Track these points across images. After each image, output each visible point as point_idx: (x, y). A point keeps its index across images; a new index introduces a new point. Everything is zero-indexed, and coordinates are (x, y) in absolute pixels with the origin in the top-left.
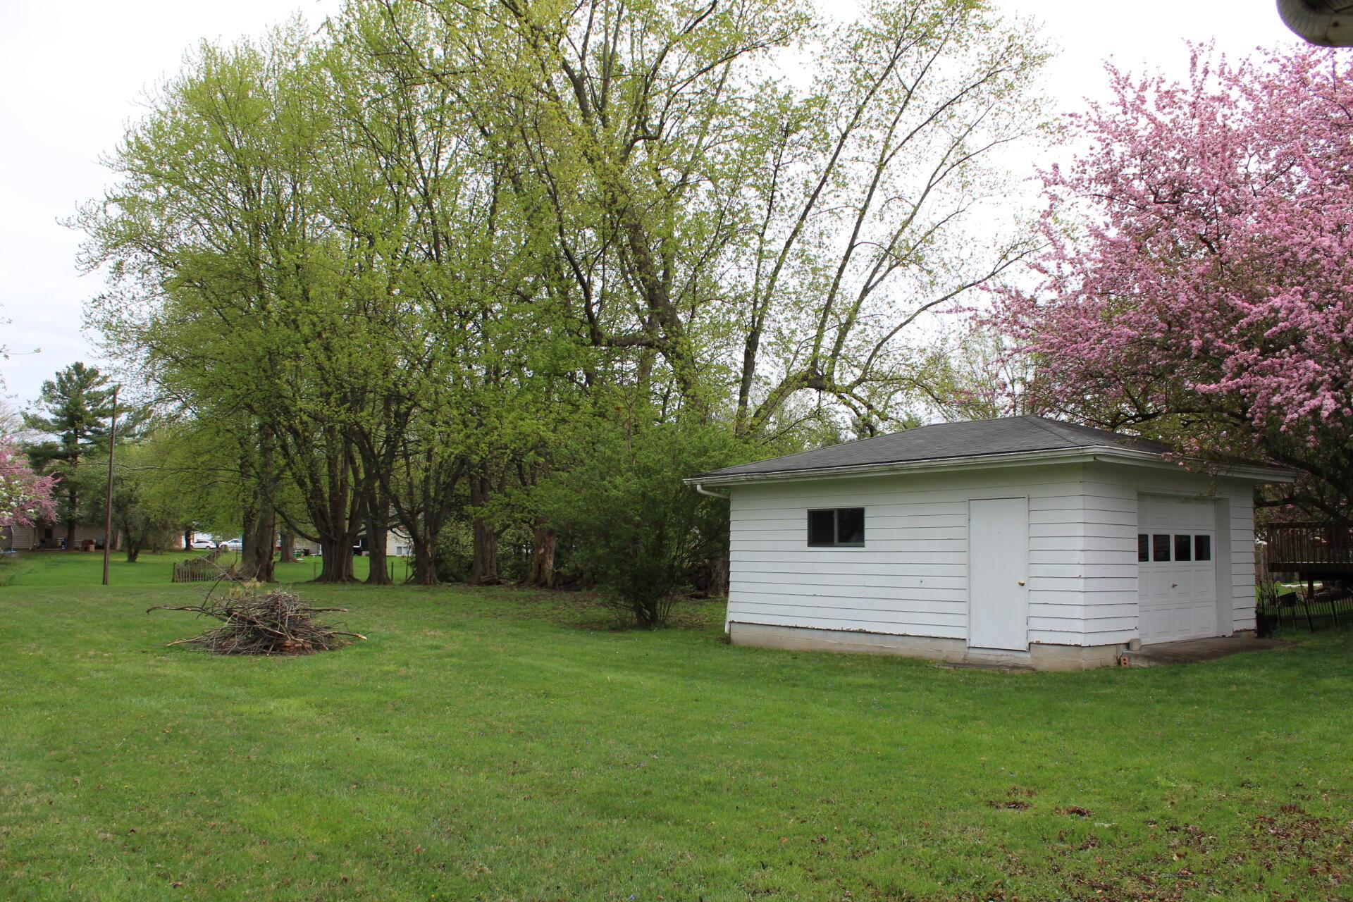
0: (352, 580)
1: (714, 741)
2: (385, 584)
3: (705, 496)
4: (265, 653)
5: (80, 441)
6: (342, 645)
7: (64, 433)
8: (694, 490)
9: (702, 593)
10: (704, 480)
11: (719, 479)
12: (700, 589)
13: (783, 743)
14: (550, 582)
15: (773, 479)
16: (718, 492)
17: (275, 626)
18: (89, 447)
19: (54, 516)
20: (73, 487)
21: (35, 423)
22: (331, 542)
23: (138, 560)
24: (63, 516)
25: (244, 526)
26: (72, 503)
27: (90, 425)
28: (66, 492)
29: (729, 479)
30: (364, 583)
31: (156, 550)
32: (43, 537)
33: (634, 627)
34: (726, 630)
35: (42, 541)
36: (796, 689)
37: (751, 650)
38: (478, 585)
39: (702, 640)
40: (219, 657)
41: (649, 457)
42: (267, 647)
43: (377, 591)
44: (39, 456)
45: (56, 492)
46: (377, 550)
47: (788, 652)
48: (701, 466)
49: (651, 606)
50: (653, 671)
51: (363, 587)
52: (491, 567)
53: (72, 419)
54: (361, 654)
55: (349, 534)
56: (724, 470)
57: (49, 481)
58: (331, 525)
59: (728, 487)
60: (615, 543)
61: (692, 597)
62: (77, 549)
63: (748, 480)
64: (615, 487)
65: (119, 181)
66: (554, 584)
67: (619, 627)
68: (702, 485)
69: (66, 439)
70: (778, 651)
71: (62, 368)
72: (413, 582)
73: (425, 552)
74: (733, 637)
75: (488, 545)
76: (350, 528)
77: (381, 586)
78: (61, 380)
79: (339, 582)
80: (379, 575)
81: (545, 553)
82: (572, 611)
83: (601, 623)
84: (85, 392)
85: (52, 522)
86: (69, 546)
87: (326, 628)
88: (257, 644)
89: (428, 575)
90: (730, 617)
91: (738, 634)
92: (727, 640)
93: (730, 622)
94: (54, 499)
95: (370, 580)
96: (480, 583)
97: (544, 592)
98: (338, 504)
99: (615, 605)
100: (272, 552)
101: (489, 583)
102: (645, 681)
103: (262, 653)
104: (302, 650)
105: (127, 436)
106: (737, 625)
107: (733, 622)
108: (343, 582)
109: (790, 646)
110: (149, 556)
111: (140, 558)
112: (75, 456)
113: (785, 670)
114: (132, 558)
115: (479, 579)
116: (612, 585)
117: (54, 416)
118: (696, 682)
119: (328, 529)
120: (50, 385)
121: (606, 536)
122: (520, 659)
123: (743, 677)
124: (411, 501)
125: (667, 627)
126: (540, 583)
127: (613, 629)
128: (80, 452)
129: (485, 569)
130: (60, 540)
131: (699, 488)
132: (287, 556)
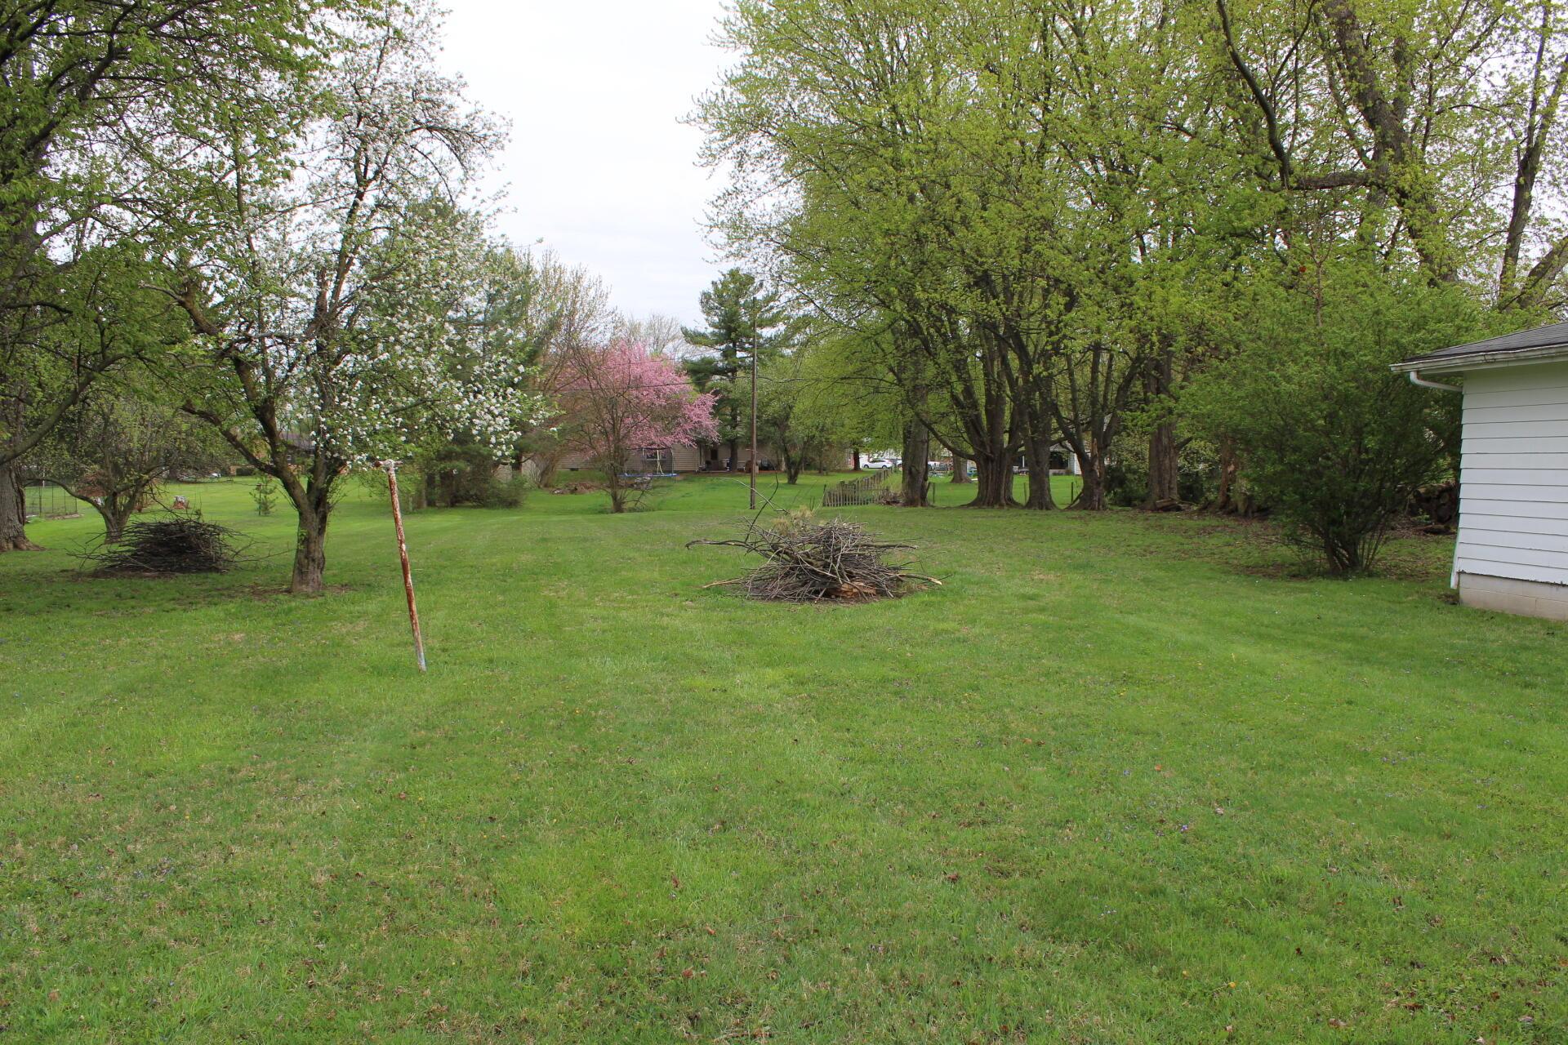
0: (1011, 503)
1: (1340, 787)
2: (1047, 509)
3: (1426, 389)
4: (813, 599)
5: (739, 354)
6: (911, 591)
7: (723, 347)
8: (1408, 382)
9: (1442, 526)
10: (1420, 365)
11: (1443, 362)
12: (1440, 520)
13: (1462, 801)
14: (1241, 508)
15: (1527, 359)
16: (1447, 383)
17: (826, 566)
18: (747, 360)
19: (715, 436)
20: (735, 405)
21: (694, 338)
22: (988, 459)
23: (798, 481)
24: (724, 436)
25: (905, 442)
26: (734, 424)
27: (748, 337)
28: (728, 411)
29: (1458, 361)
30: (1023, 507)
31: (822, 470)
32: (709, 459)
33: (1324, 575)
34: (1453, 584)
35: (708, 463)
36: (1528, 691)
37: (1488, 615)
38: (1153, 511)
39: (1416, 597)
40: (760, 604)
41: (1337, 336)
42: (817, 592)
43: (1038, 517)
44: (700, 373)
45: (717, 410)
46: (1038, 469)
47: (1543, 621)
48: (1417, 346)
49: (1351, 546)
50: (1309, 645)
51: (1023, 512)
52: (1170, 488)
53: (731, 331)
54: (928, 604)
55: (1008, 449)
56: (1454, 349)
57: (710, 399)
58: (986, 439)
59: (1460, 374)
60: (1291, 458)
61: (1427, 531)
62: (741, 470)
63: (1487, 362)
64: (1288, 379)
65: (735, 59)
66: (1246, 512)
67: (1302, 573)
68: (1418, 372)
69: (726, 354)
70: (1527, 620)
71: (718, 278)
72: (1077, 508)
73: (1092, 471)
74: (1463, 594)
75: (1167, 461)
76: (1009, 442)
77: (1044, 512)
78: (716, 289)
79: (997, 506)
80: (1040, 499)
81: (1235, 471)
82: (1249, 548)
83: (1279, 567)
84: (742, 301)
85: (714, 443)
86: (732, 468)
87: (895, 569)
88: (806, 589)
89: (1096, 498)
90: (1459, 565)
91: (1470, 592)
92: (1453, 599)
93: (1460, 573)
94: (714, 418)
95: (1029, 505)
96: (1156, 509)
97: (1230, 522)
98: (994, 414)
99: (1298, 542)
100: (926, 473)
101: (1166, 509)
102: (1286, 662)
103: (811, 599)
104: (859, 597)
105: (787, 347)
106: (1470, 578)
107: (1463, 572)
108: (1001, 506)
109: (1550, 614)
110: (813, 477)
111: (802, 479)
112: (734, 371)
113: (1523, 656)
114: (792, 479)
115: (1155, 504)
116: (1288, 516)
117: (711, 330)
118: (1366, 669)
119: (983, 444)
120: (706, 297)
121: (1280, 449)
122: (1132, 620)
123: (1447, 665)
124: (1075, 409)
125: (1371, 575)
126: (1227, 508)
127: (1294, 576)
128: (740, 366)
129: (1162, 491)
130: (726, 461)
131: (1413, 376)
132: (960, 475)
